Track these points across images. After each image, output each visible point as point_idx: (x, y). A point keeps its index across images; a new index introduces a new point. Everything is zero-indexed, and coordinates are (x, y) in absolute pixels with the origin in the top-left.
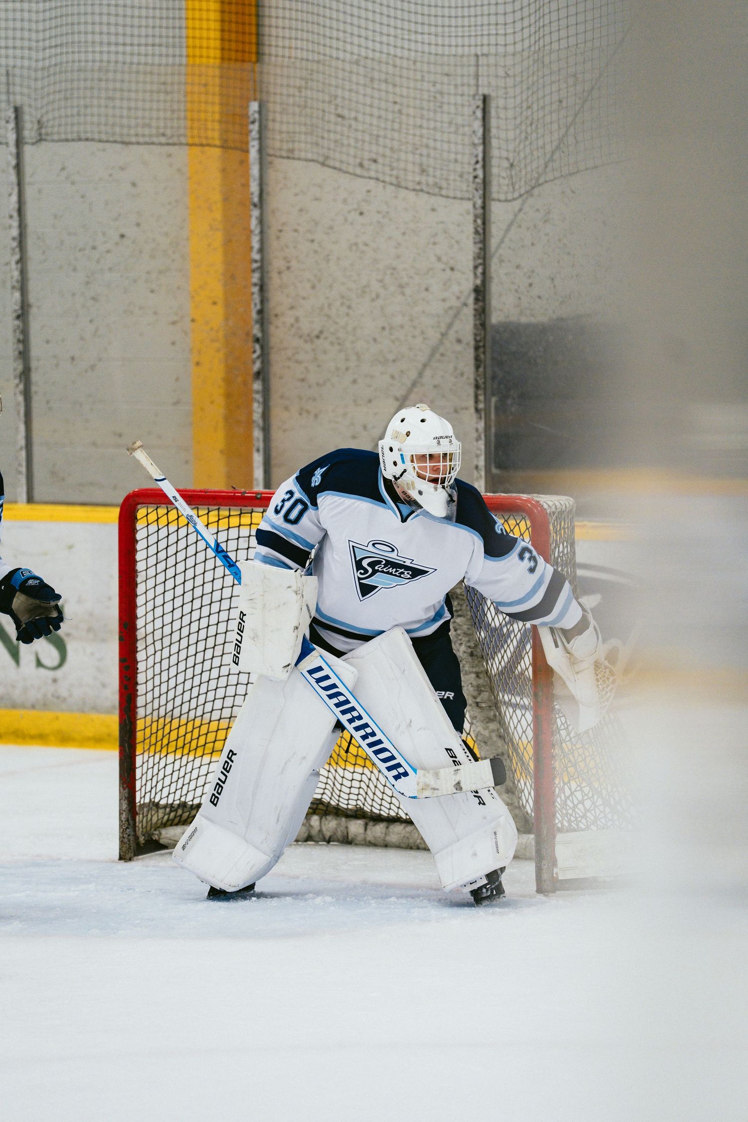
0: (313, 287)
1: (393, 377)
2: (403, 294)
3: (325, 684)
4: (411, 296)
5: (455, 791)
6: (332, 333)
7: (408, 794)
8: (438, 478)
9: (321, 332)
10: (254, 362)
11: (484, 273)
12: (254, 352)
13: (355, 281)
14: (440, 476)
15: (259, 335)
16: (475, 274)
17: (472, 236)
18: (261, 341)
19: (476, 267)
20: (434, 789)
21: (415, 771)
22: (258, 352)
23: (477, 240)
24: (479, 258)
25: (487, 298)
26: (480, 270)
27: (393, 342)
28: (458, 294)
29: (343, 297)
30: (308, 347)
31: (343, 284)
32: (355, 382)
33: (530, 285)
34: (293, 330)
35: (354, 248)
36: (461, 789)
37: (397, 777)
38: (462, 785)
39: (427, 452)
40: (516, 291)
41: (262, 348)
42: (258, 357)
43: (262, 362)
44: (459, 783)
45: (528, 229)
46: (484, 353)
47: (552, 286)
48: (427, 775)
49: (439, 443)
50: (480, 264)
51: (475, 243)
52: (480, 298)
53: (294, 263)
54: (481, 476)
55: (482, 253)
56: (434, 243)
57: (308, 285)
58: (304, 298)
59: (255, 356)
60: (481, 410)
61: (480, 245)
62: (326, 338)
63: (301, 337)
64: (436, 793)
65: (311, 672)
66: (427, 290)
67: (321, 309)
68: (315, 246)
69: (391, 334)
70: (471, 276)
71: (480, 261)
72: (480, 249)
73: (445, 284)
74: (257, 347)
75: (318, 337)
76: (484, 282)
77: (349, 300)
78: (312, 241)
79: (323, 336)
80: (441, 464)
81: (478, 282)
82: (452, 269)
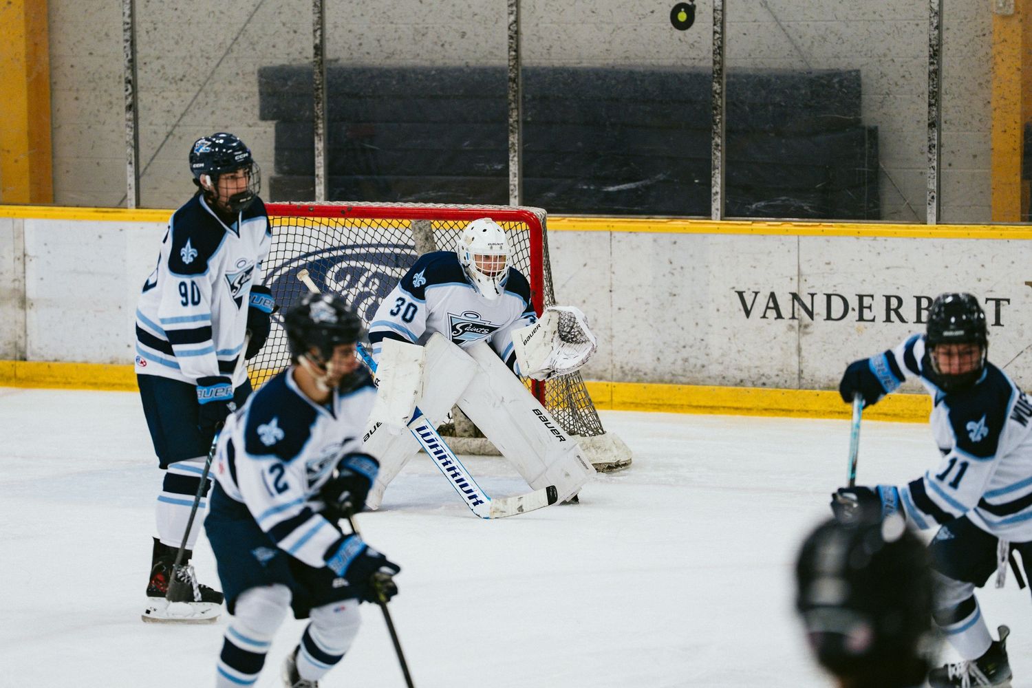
0: (177, 43)
1: (245, 110)
2: (254, 49)
3: (427, 438)
4: (260, 51)
5: (518, 512)
6: (193, 77)
7: (482, 516)
8: (490, 273)
9: (184, 76)
10: (126, 98)
11: (321, 35)
12: (127, 90)
13: (212, 39)
14: (492, 271)
15: (131, 78)
16: (315, 36)
17: (311, 8)
18: (132, 82)
19: (315, 31)
20: (502, 512)
21: (489, 499)
22: (130, 91)
23: (316, 11)
24: (317, 24)
25: (324, 53)
26: (318, 33)
27: (246, 84)
28: (300, 50)
29: (202, 51)
30: (174, 87)
31: (203, 41)
32: (213, 113)
33: (361, 44)
34: (160, 75)
35: (212, 15)
36: (522, 510)
37: (475, 504)
38: (523, 508)
39: (483, 253)
40: (349, 48)
41: (133, 87)
42: (130, 94)
43: (133, 98)
44: (521, 507)
45: (358, 4)
46: (322, 93)
47: (378, 45)
48: (498, 502)
49: (491, 248)
50: (318, 29)
51: (314, 13)
52: (319, 53)
53: (160, 26)
54: (321, 183)
55: (320, 21)
56: (280, 13)
57: (172, 42)
58: (169, 51)
59: (128, 93)
60: (321, 134)
61: (318, 15)
62: (188, 81)
63: (166, 80)
64: (504, 514)
65: (418, 430)
66: (274, 46)
67: (184, 58)
68: (178, 13)
69: (244, 78)
70: (311, 37)
71: (319, 26)
72: (319, 17)
73: (289, 43)
74: (129, 87)
75: (181, 80)
76: (322, 41)
77: (207, 53)
78: (176, 9)
79: (185, 79)
80: (493, 263)
81: (318, 41)
82: (295, 32)
